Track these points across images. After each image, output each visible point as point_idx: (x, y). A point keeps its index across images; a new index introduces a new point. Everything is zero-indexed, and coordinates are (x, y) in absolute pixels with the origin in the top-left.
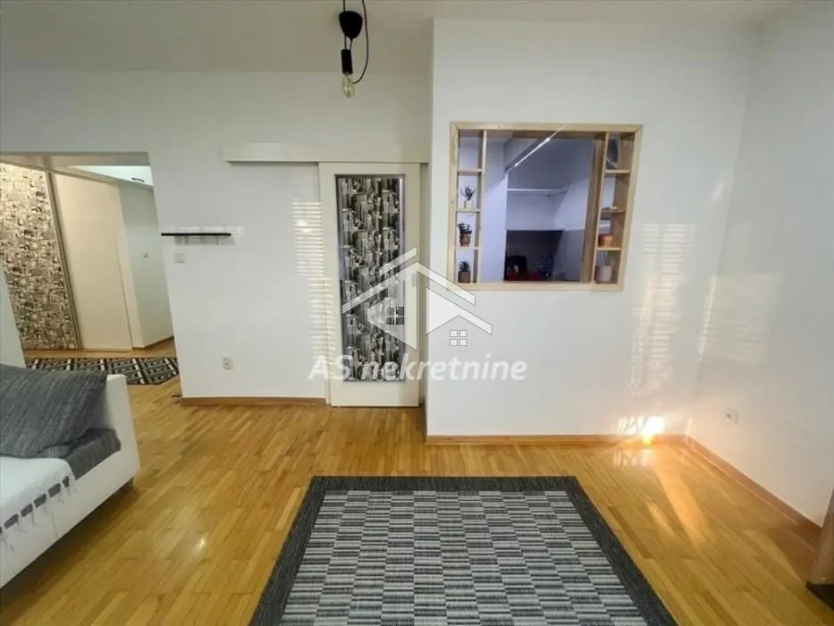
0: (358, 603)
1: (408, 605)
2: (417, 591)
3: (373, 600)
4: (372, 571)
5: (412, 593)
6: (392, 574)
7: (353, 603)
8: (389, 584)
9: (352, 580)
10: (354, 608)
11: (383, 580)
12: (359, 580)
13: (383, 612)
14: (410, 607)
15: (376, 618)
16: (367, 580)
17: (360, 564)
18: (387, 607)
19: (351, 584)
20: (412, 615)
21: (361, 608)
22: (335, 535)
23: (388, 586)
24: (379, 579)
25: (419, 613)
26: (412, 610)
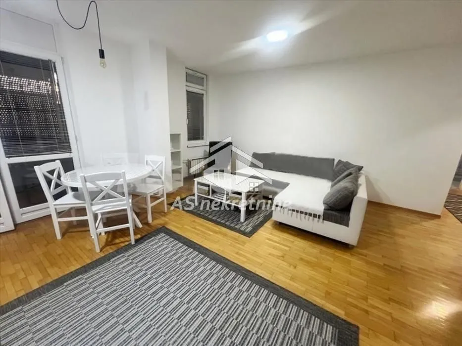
0: (244, 311)
1: (229, 333)
2: (233, 343)
3: (242, 318)
4: (257, 326)
5: (233, 339)
6: (250, 336)
7: (245, 309)
8: (245, 331)
9: (257, 314)
10: (243, 308)
11: (249, 328)
12: (256, 317)
13: (233, 319)
14: (227, 333)
15: (233, 315)
16: (254, 321)
17: (265, 322)
18: (235, 322)
19: (256, 312)
20: (223, 332)
21: (242, 311)
22: (292, 318)
23: (244, 329)
24: (251, 326)
25: (222, 336)
26: (225, 334)
